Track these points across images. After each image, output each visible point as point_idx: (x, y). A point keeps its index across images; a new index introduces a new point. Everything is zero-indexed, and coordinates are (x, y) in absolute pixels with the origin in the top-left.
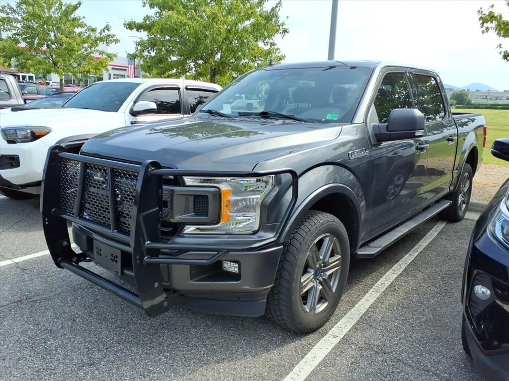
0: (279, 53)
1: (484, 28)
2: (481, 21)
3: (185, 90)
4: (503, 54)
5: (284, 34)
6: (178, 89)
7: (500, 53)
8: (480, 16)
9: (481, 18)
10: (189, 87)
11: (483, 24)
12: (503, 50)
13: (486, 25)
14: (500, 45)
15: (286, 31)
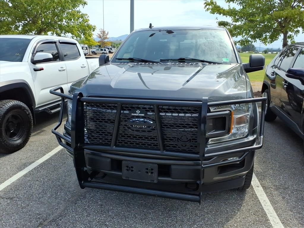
0: (88, 17)
1: (206, 9)
2: (205, 5)
3: (59, 43)
4: (218, 23)
5: (84, 5)
6: (55, 43)
7: (217, 22)
8: (205, 2)
9: (205, 3)
10: (61, 41)
11: (206, 6)
12: (218, 21)
13: (208, 7)
14: (217, 18)
15: (86, 4)
